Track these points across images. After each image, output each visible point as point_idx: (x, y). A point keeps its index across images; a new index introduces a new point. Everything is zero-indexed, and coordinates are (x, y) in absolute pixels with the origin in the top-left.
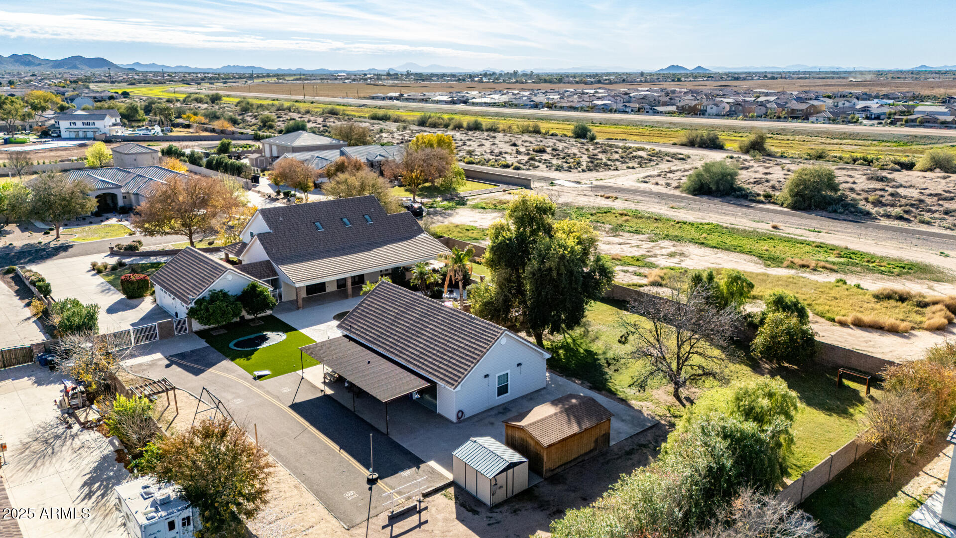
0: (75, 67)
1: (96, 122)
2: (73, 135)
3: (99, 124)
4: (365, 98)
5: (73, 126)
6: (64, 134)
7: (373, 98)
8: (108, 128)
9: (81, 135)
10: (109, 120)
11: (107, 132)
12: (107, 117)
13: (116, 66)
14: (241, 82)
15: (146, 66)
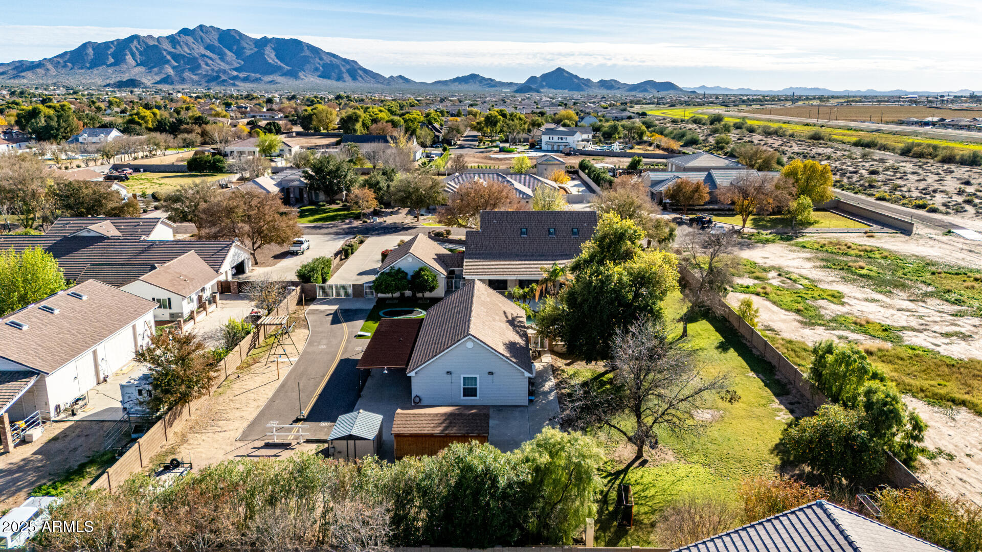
0: (646, 90)
1: (568, 137)
2: (550, 148)
3: (570, 139)
4: (893, 123)
5: (551, 140)
6: (544, 147)
7: (902, 123)
8: (576, 143)
9: (555, 148)
10: (579, 136)
11: (574, 146)
12: (578, 134)
13: (681, 90)
14: (779, 105)
15: (711, 88)
